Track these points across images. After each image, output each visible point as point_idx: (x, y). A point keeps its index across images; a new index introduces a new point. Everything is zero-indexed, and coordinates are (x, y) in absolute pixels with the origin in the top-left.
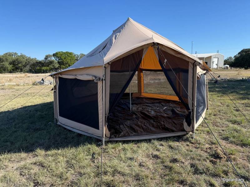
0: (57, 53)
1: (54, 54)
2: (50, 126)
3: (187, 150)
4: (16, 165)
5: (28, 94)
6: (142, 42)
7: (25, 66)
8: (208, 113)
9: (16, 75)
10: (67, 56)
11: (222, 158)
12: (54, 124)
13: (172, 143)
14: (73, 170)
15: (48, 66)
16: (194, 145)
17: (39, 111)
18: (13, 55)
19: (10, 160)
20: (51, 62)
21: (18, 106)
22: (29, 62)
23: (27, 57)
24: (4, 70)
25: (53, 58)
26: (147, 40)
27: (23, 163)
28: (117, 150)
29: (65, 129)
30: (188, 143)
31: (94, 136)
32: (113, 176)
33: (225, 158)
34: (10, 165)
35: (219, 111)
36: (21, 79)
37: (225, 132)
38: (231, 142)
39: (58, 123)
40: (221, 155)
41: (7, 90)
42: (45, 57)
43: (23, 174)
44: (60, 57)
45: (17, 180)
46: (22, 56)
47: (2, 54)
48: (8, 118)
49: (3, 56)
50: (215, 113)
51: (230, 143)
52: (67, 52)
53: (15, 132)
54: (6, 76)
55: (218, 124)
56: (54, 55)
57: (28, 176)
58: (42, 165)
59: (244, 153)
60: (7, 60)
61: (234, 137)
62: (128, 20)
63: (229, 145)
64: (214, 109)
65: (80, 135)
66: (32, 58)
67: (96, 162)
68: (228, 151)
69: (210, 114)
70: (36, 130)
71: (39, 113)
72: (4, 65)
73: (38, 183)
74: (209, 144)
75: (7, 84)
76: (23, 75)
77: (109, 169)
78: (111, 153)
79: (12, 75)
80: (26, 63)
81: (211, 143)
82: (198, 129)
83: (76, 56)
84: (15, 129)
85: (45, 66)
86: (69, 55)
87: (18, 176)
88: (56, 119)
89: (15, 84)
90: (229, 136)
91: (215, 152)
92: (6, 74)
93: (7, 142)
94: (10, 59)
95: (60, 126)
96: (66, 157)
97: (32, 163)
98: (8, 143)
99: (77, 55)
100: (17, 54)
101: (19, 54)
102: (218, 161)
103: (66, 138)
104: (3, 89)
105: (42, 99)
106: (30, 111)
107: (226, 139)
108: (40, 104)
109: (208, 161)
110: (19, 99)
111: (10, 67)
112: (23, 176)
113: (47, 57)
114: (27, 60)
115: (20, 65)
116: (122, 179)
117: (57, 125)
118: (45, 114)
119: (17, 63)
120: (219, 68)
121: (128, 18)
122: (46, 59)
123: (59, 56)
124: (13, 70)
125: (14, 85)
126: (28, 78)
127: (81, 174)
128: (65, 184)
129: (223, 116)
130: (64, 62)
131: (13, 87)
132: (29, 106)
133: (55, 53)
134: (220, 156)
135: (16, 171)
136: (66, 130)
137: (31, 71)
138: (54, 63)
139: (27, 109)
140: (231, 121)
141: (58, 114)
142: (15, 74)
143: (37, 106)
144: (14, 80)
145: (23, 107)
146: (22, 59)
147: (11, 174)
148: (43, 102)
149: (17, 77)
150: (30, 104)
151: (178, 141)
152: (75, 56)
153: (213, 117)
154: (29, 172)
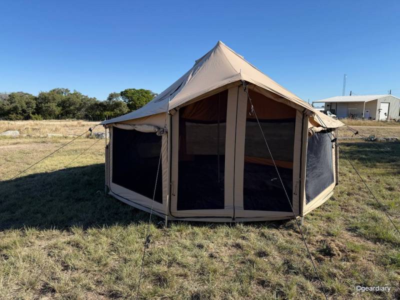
0: (126, 91)
1: (122, 92)
2: (98, 197)
3: (287, 242)
4: (44, 243)
5: (76, 151)
6: (226, 79)
7: (79, 109)
8: (339, 191)
9: (65, 123)
10: (142, 95)
11: (334, 255)
12: (104, 193)
13: (266, 230)
14: (117, 254)
15: (112, 110)
16: (300, 236)
17: (88, 175)
18: (62, 93)
19: (38, 237)
20: (118, 105)
21: (61, 166)
22: (85, 103)
23: (83, 96)
24: (50, 115)
25: (121, 99)
26: (233, 76)
27: (53, 241)
28: (184, 233)
29: (118, 201)
30: (291, 232)
31: (156, 213)
32: (169, 267)
33: (339, 255)
34: (37, 242)
35: (360, 189)
36: (71, 128)
37: (355, 219)
38: (360, 235)
39: (110, 193)
40: (334, 251)
41: (49, 144)
42: (108, 96)
43: (52, 254)
44: (131, 97)
45: (44, 261)
46: (76, 95)
47: (48, 92)
48: (44, 183)
49: (49, 94)
50: (351, 191)
51: (357, 236)
52: (141, 90)
53: (51, 201)
54: (50, 123)
55: (350, 208)
56: (122, 94)
57: (57, 258)
58: (77, 245)
59: (374, 251)
60: (54, 99)
61: (366, 228)
62: (218, 44)
63: (355, 239)
64: (352, 185)
65: (136, 210)
66: (89, 97)
67: (150, 246)
68: (349, 247)
69: (342, 193)
70: (78, 200)
71: (86, 177)
72: (49, 107)
73: (68, 266)
74: (323, 235)
75: (50, 135)
76: (75, 122)
77: (165, 258)
78: (174, 236)
79: (59, 123)
80: (81, 104)
81: (326, 234)
82: (314, 212)
83: (155, 96)
84: (51, 198)
85: (108, 110)
86: (144, 94)
87: (45, 256)
88: (107, 186)
89: (61, 135)
90: (359, 226)
91: (327, 247)
92: (52, 120)
93: (38, 213)
94: (59, 99)
95: (111, 197)
96: (111, 238)
97: (65, 243)
98: (39, 215)
99: (157, 94)
100: (69, 91)
101: (72, 92)
102: (327, 259)
103: (116, 214)
104: (44, 142)
105: (95, 158)
106: (75, 174)
107: (353, 230)
108: (91, 166)
109: (313, 258)
110: (64, 157)
111: (58, 110)
112: (52, 257)
113: (112, 96)
114: (82, 101)
115: (72, 108)
116: (181, 271)
117: (108, 195)
118: (95, 180)
119: (68, 105)
120: (391, 119)
121: (219, 42)
122: (110, 99)
123: (129, 95)
124: (62, 115)
125: (60, 138)
126: (82, 128)
127: (126, 261)
128: (103, 271)
129: (363, 196)
130: (137, 106)
131: (59, 140)
132: (74, 168)
133: (124, 90)
134: (332, 252)
135: (43, 250)
136: (118, 203)
137: (87, 118)
138: (121, 107)
139: (71, 171)
140: (373, 205)
141: (111, 179)
142: (64, 120)
143: (86, 169)
144: (62, 130)
145: (67, 168)
146: (76, 100)
147: (36, 253)
148: (95, 163)
149: (66, 126)
150: (77, 165)
151: (277, 228)
152: (153, 95)
153: (346, 196)
154: (59, 252)
